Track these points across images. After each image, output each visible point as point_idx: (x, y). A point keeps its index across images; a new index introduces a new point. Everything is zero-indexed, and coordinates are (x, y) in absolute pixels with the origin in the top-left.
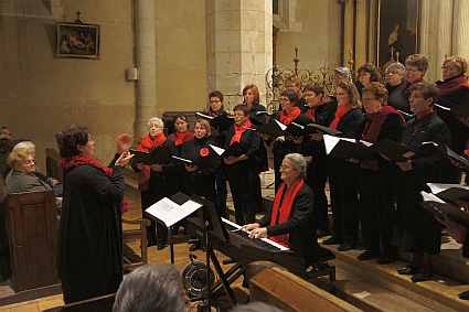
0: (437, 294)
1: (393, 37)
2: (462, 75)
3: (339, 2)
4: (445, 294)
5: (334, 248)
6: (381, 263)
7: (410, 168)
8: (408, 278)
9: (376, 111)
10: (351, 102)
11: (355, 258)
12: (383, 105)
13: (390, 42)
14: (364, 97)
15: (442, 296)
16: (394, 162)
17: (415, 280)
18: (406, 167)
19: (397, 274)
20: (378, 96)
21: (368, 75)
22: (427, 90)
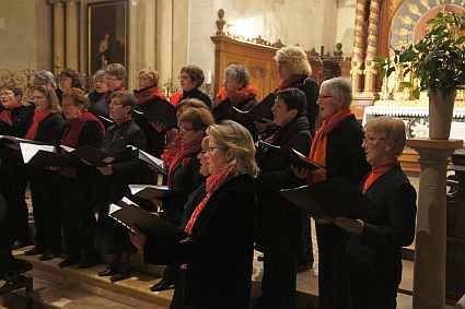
0: (132, 290)
1: (104, 45)
2: (155, 85)
3: (48, 3)
4: (139, 289)
5: (35, 259)
6: (81, 267)
7: (110, 172)
8: (107, 279)
9: (76, 116)
10: (50, 107)
11: (55, 265)
12: (83, 111)
13: (101, 50)
14: (64, 102)
15: (137, 292)
16: (95, 166)
17: (113, 280)
18: (107, 171)
19: (97, 277)
20: (78, 102)
21: (69, 80)
22: (125, 98)
